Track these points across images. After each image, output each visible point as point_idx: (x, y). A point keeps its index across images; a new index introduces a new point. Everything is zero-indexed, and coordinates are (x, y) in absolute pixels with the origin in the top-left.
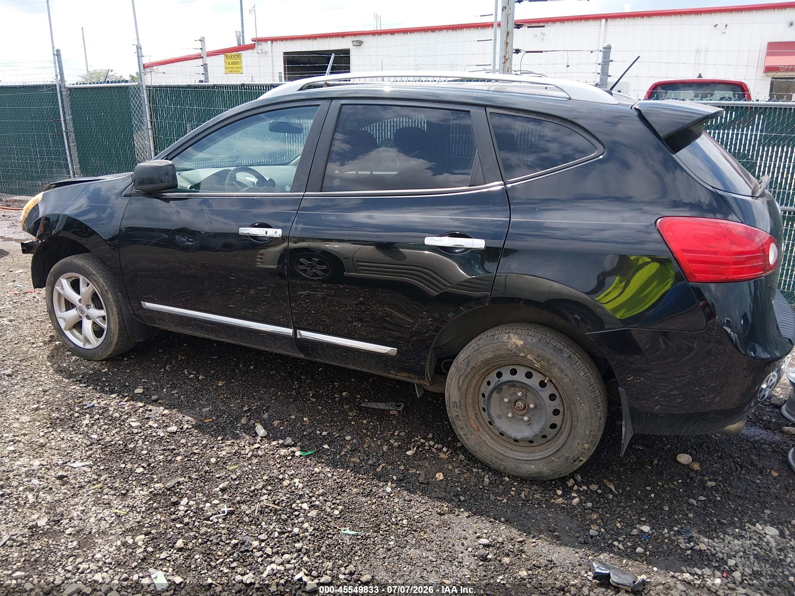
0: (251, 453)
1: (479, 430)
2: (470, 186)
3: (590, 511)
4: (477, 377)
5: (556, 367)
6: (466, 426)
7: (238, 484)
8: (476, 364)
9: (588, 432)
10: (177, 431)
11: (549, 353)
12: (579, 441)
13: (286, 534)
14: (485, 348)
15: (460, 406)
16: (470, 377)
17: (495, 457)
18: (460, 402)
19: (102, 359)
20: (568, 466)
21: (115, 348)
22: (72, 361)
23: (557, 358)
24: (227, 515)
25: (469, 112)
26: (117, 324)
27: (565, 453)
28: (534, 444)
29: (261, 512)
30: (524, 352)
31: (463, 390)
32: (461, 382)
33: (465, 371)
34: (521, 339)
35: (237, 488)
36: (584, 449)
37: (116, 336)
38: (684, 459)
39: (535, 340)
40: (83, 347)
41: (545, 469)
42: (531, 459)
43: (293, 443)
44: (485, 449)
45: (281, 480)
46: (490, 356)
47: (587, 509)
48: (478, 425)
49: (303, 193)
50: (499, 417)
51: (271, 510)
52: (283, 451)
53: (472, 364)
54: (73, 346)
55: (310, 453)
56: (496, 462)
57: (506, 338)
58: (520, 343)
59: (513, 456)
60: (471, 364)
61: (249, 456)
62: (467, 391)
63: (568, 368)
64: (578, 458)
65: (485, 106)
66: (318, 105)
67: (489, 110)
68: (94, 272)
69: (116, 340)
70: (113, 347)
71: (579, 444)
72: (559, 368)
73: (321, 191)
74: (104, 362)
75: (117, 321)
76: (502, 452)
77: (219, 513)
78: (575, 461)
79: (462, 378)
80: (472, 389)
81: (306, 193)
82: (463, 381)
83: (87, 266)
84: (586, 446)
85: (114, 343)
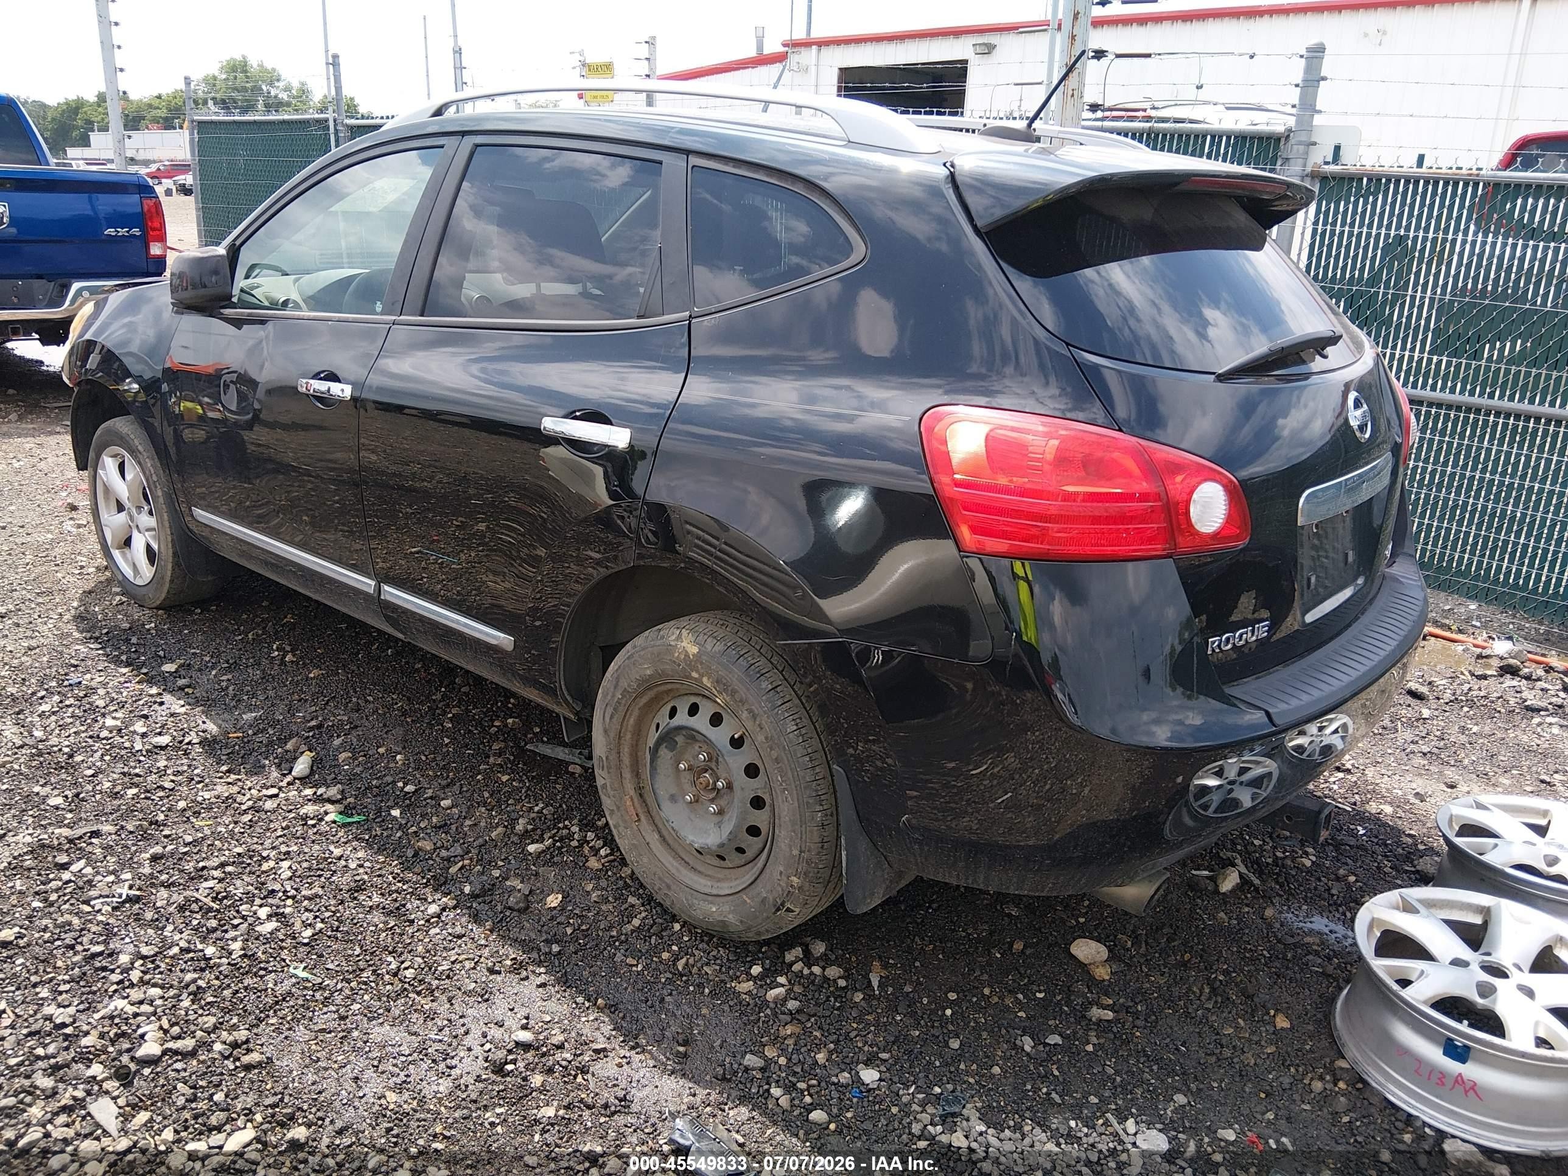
0: (250, 803)
1: (639, 820)
2: (639, 317)
3: (788, 1018)
4: (636, 713)
5: (746, 706)
6: (618, 808)
7: (185, 853)
8: (629, 686)
9: (796, 852)
10: (167, 745)
11: (735, 676)
12: (782, 869)
13: (191, 955)
14: (642, 653)
15: (609, 768)
16: (622, 710)
17: (660, 878)
18: (607, 758)
19: (154, 605)
20: (768, 918)
21: (170, 588)
22: (115, 603)
23: (748, 690)
24: (124, 902)
25: (661, 163)
26: (170, 545)
27: (762, 890)
28: (728, 863)
29: (181, 909)
30: (697, 671)
31: (612, 735)
32: (607, 719)
33: (613, 696)
34: (696, 643)
35: (180, 859)
36: (792, 886)
37: (170, 566)
38: (1087, 950)
39: (719, 647)
40: (132, 580)
41: (731, 916)
42: (715, 892)
43: (339, 797)
44: (645, 860)
45: (264, 858)
46: (648, 672)
47: (784, 1014)
48: (640, 811)
49: (394, 318)
50: (673, 798)
51: (201, 908)
52: (310, 809)
53: (624, 684)
54: (120, 578)
55: (356, 819)
56: (660, 889)
57: (673, 637)
58: (694, 650)
59: (689, 883)
60: (620, 684)
61: (244, 807)
62: (620, 738)
63: (765, 712)
64: (783, 904)
65: (688, 152)
66: (442, 147)
67: (694, 160)
68: (140, 448)
69: (169, 573)
70: (167, 585)
71: (781, 873)
72: (750, 711)
73: (422, 315)
74: (160, 612)
75: (169, 539)
76: (674, 871)
77: (114, 896)
78: (778, 909)
79: (610, 710)
80: (629, 736)
81: (402, 317)
82: (612, 717)
83: (132, 436)
84: (795, 880)
85: (168, 579)
